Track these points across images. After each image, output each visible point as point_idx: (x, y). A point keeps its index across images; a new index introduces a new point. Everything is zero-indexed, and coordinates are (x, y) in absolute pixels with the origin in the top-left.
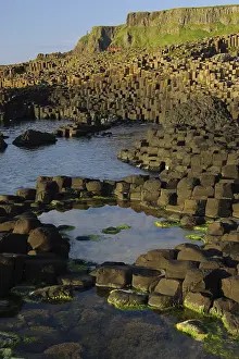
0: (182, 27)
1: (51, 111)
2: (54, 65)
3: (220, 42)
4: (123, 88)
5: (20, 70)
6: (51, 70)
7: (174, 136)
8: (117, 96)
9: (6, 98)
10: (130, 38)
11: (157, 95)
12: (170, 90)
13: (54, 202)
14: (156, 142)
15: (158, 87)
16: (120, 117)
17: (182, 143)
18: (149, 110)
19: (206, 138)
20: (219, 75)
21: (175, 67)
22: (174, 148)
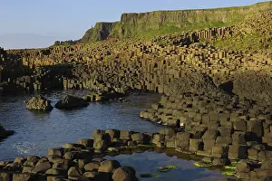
0: (161, 24)
1: (76, 82)
2: (72, 50)
3: (193, 35)
4: (129, 66)
5: (46, 52)
6: (71, 53)
7: (183, 101)
8: (125, 72)
9: (43, 73)
10: (123, 31)
11: (156, 72)
12: (165, 68)
13: (110, 149)
14: (169, 105)
15: (156, 66)
16: (130, 87)
17: (190, 106)
18: (150, 82)
19: (209, 102)
20: (201, 57)
21: (168, 52)
22: (185, 109)
